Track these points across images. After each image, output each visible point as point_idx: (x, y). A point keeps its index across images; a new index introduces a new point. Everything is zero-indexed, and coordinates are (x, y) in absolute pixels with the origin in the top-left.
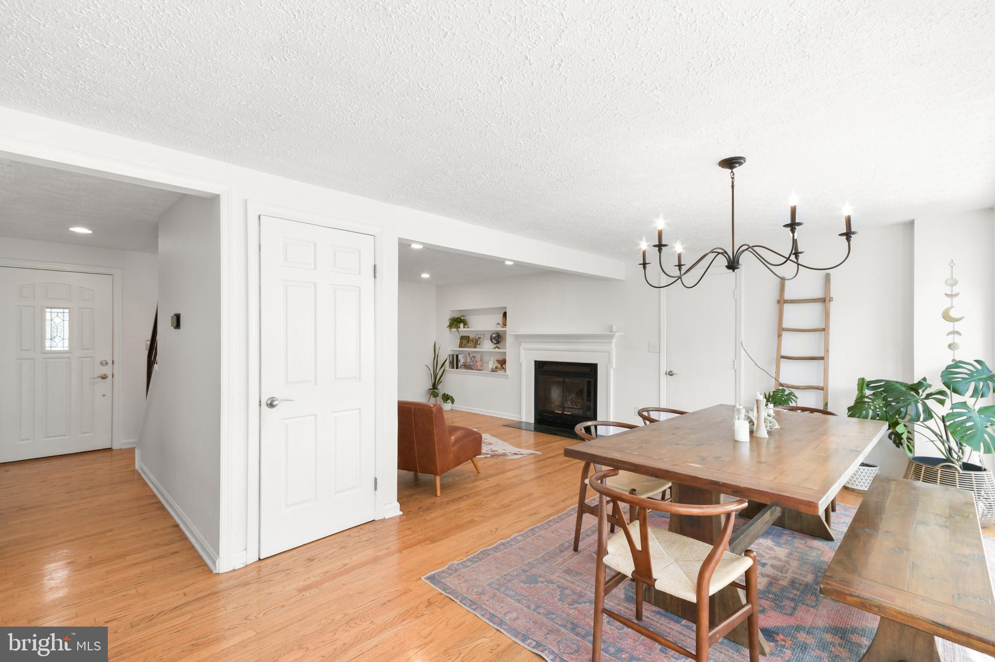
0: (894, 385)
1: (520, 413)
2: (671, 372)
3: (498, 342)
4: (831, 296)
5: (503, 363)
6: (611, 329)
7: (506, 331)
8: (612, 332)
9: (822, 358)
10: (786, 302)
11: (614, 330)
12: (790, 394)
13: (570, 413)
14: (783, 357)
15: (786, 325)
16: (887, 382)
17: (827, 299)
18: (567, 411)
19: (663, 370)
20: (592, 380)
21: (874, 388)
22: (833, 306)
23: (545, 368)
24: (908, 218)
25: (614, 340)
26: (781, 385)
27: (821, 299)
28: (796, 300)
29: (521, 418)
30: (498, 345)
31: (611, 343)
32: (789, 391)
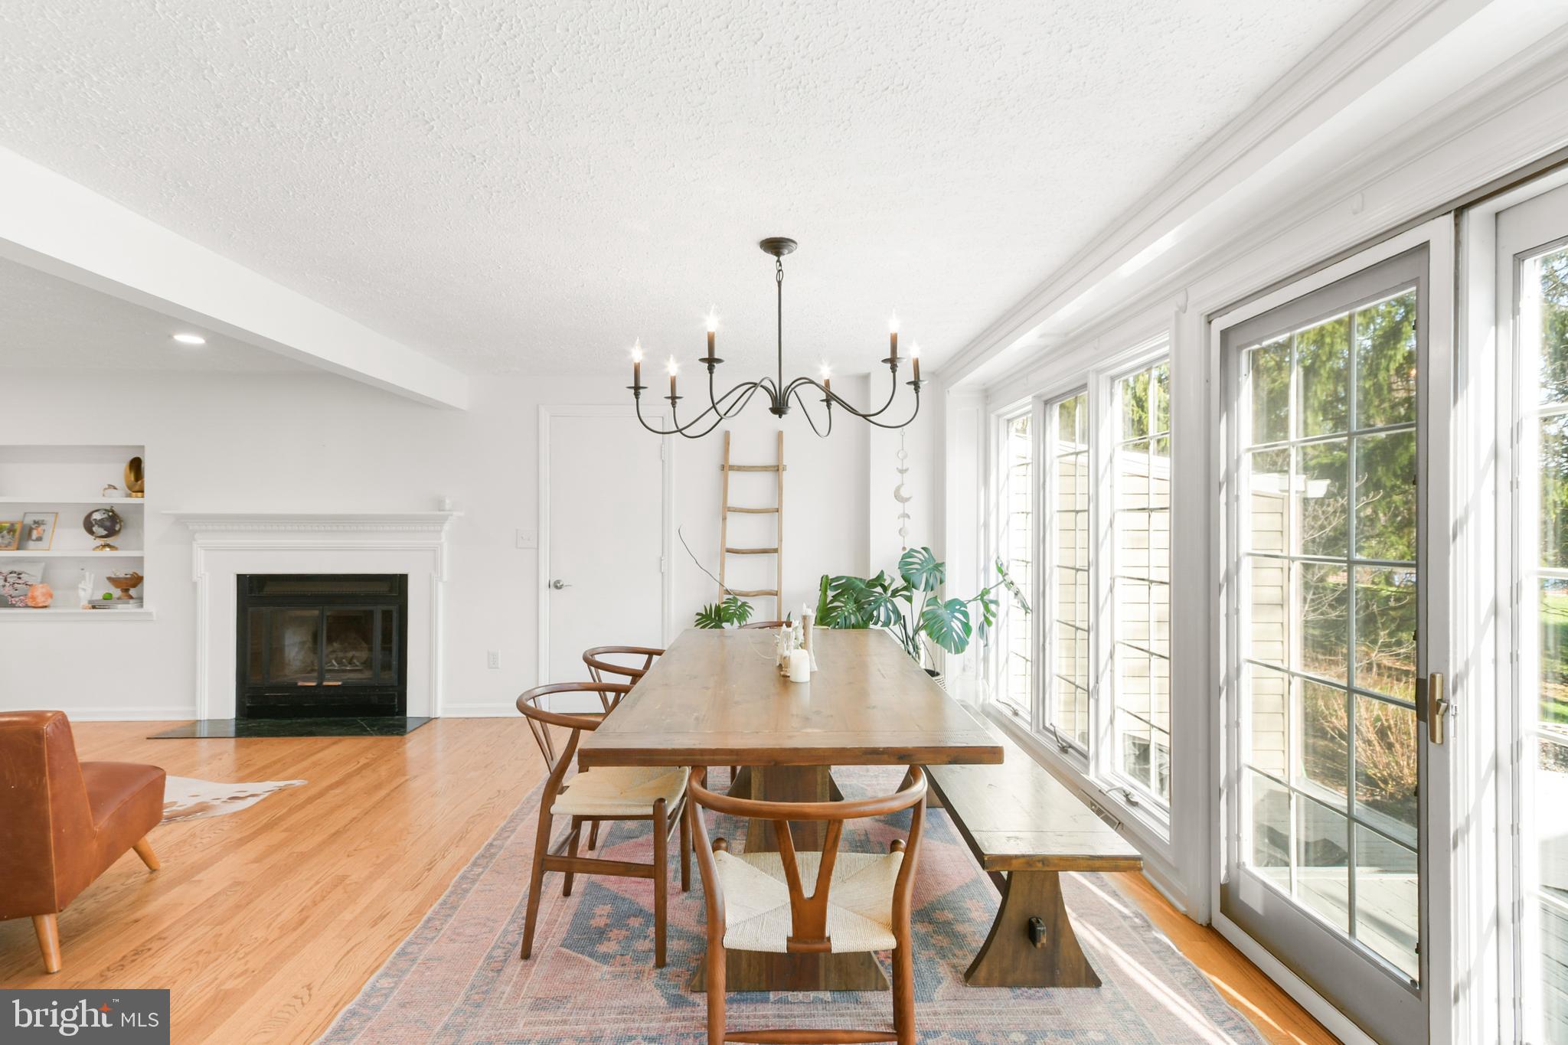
0: (854, 583)
1: (193, 701)
2: (558, 582)
3: (112, 532)
4: (784, 464)
5: (130, 585)
6: (439, 504)
7: (142, 505)
8: (443, 510)
9: (775, 551)
10: (732, 468)
11: (447, 507)
12: (744, 604)
13: (340, 683)
14: (729, 551)
15: (731, 503)
16: (848, 578)
17: (781, 467)
18: (329, 680)
19: (544, 583)
20: (394, 608)
21: (836, 587)
22: (786, 476)
23: (269, 590)
24: (864, 370)
25: (447, 527)
26: (728, 592)
27: (774, 467)
28: (744, 467)
29: (194, 713)
30: (110, 541)
31: (441, 531)
32: (742, 599)
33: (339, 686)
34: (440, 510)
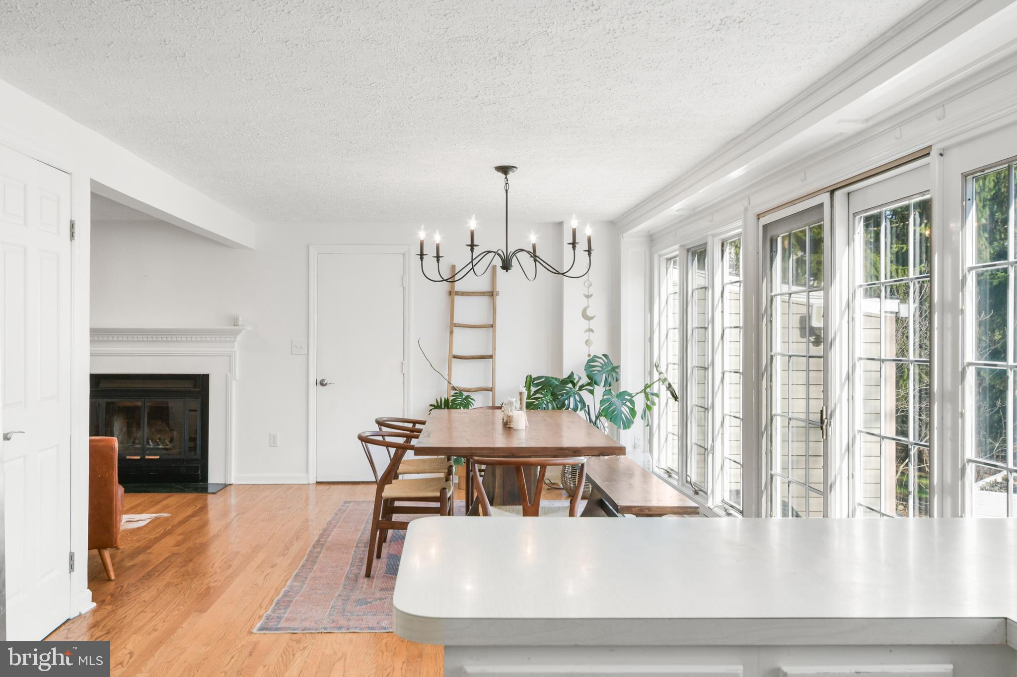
0: (551, 381)
2: (323, 380)
4: (497, 290)
6: (235, 322)
8: (237, 326)
9: (491, 357)
10: (457, 293)
11: (240, 323)
12: (468, 397)
13: (158, 457)
14: (455, 357)
15: (456, 321)
16: (547, 378)
17: (495, 293)
18: (150, 455)
19: (312, 381)
20: (200, 401)
21: (537, 385)
22: (499, 300)
25: (239, 338)
26: (454, 388)
27: (490, 292)
28: (466, 292)
31: (235, 341)
32: (465, 394)
33: (157, 459)
34: (234, 326)
